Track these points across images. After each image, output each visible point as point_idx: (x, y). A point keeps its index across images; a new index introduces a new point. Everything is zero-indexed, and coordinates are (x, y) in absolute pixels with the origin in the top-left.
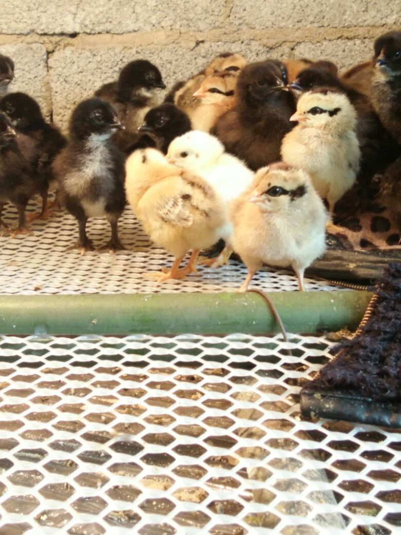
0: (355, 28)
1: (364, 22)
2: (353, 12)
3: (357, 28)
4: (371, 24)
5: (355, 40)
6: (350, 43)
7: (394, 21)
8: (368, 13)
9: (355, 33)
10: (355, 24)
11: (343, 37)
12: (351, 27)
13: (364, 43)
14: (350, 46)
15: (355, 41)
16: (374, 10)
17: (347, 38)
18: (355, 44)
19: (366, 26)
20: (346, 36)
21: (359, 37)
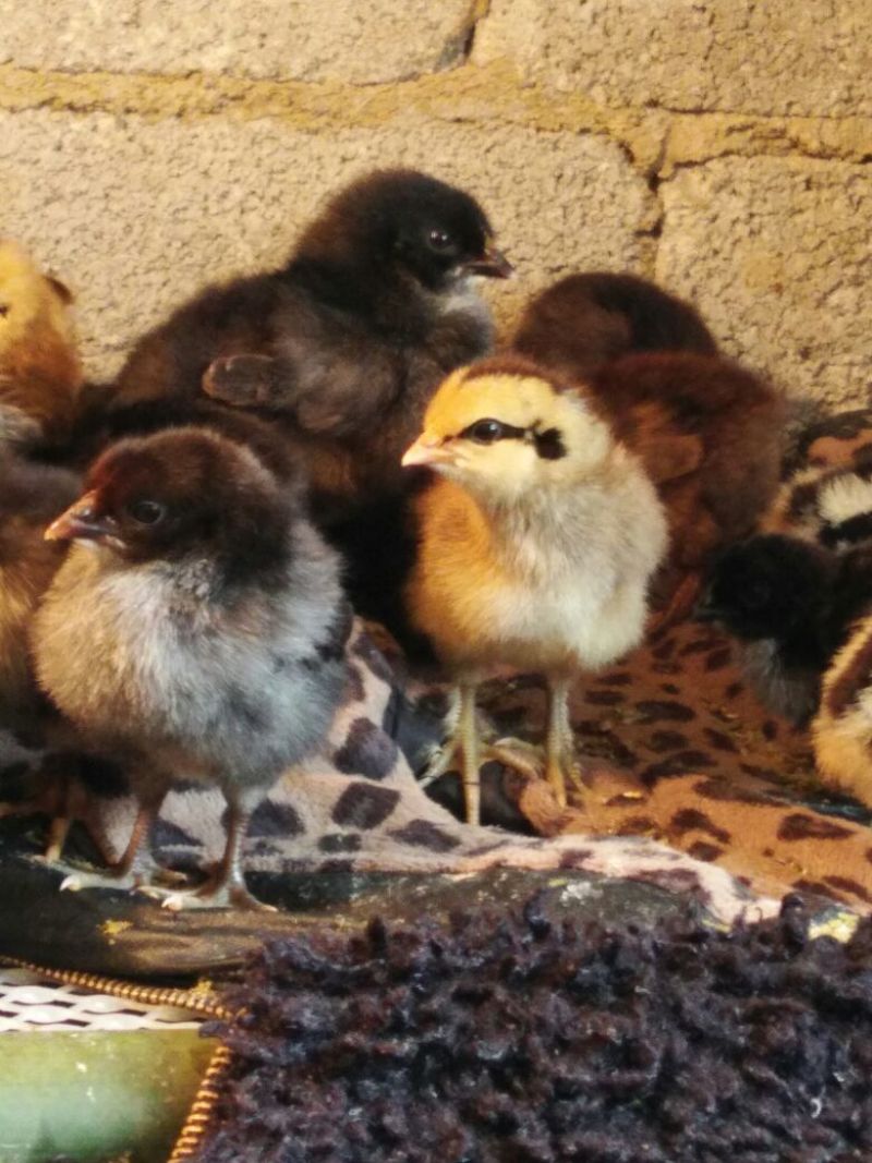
0: (97, 76)
1: (129, 60)
2: (91, 24)
3: (103, 76)
4: (150, 68)
5: (97, 113)
6: (78, 124)
7: (224, 64)
8: (140, 30)
9: (96, 92)
10: (97, 62)
11: (56, 103)
12: (83, 71)
13: (125, 126)
14: (79, 133)
15: (95, 119)
16: (160, 25)
17: (71, 107)
18: (95, 129)
19: (131, 73)
20: (66, 100)
21: (110, 107)
